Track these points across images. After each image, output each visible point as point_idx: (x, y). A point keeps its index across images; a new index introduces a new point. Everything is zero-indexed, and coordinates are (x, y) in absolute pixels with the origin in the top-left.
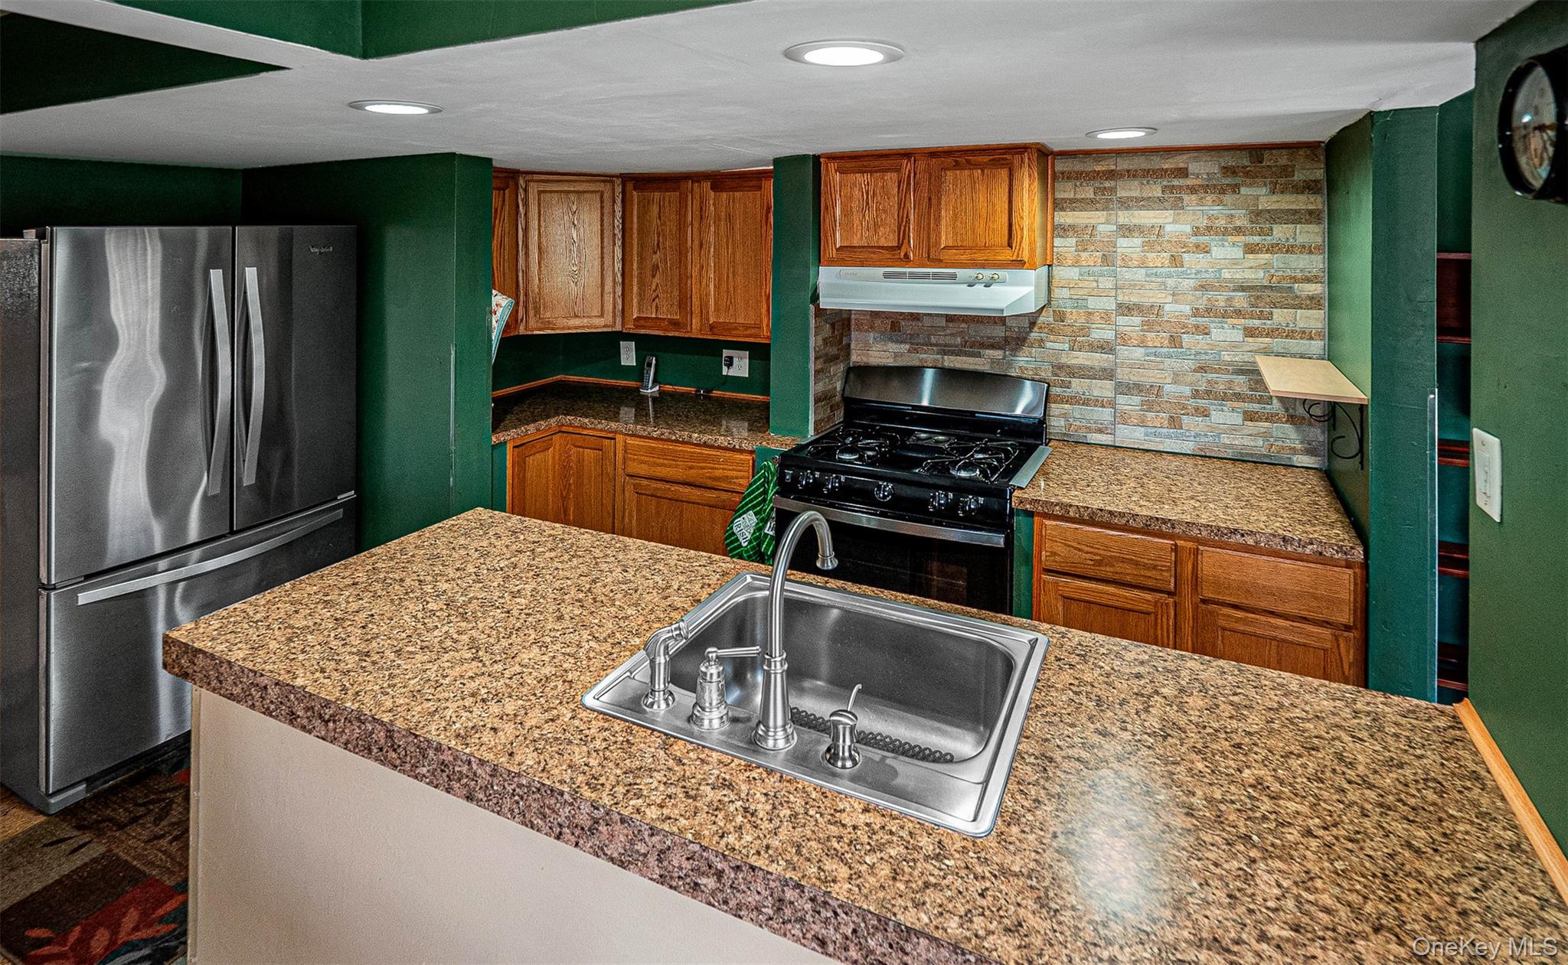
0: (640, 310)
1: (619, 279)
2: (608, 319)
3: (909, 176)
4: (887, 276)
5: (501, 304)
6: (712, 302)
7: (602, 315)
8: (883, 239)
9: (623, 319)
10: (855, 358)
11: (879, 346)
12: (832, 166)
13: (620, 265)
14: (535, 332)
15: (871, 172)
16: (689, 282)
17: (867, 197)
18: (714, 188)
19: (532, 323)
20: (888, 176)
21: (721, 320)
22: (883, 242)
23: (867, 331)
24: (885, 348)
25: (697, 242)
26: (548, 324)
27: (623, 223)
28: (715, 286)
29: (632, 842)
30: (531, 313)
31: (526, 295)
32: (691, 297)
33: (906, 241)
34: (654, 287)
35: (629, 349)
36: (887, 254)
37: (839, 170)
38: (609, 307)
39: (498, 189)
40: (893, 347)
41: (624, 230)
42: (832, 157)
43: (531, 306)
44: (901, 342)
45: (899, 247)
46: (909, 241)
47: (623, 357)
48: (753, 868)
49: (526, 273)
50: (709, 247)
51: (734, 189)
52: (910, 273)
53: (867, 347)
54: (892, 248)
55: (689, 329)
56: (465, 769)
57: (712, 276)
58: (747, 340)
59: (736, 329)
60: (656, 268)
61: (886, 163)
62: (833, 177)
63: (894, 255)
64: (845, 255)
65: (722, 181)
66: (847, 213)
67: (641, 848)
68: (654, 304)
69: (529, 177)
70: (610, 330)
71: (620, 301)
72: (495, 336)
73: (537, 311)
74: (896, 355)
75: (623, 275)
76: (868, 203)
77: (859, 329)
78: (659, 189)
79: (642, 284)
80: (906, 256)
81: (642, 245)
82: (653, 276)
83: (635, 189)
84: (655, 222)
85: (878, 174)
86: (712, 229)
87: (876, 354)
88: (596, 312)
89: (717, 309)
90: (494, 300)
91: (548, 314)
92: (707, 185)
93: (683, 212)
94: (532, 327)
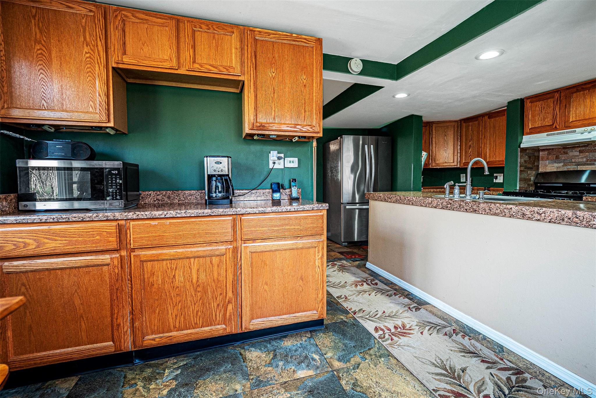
0: (465, 160)
1: (459, 151)
2: (455, 163)
3: (557, 99)
4: (547, 135)
5: (424, 154)
6: (488, 154)
7: (454, 162)
8: (547, 123)
9: (460, 163)
10: (541, 170)
11: (550, 165)
12: (528, 101)
13: (459, 147)
14: (434, 167)
15: (543, 100)
16: (481, 149)
17: (541, 109)
18: (489, 118)
19: (434, 164)
20: (549, 100)
21: (491, 160)
22: (547, 124)
23: (546, 160)
24: (553, 166)
25: (483, 136)
26: (438, 165)
27: (461, 134)
28: (489, 149)
29: (437, 203)
30: (433, 161)
31: (432, 157)
32: (481, 154)
33: (556, 122)
34: (469, 152)
35: (463, 177)
36: (548, 128)
37: (531, 102)
38: (456, 160)
39: (425, 126)
40: (556, 165)
41: (461, 136)
42: (528, 98)
43: (433, 159)
44: (560, 163)
45: (553, 125)
46: (557, 122)
47: (461, 179)
48: (456, 201)
49: (432, 151)
50: (487, 137)
51: (495, 117)
52: (557, 133)
53: (546, 166)
54: (551, 125)
55: (480, 164)
56: (412, 199)
57: (488, 146)
58: (500, 166)
59: (495, 162)
60: (470, 146)
61: (548, 96)
62: (528, 104)
63: (551, 128)
64: (532, 131)
65: (491, 115)
66: (533, 116)
67: (439, 203)
68: (470, 158)
69: (432, 123)
70: (456, 167)
71: (459, 158)
72: (423, 163)
73: (435, 161)
74: (557, 168)
75: (460, 150)
76: (541, 111)
77: (542, 160)
78: (471, 122)
79: (466, 152)
80: (556, 127)
81: (466, 140)
82: (469, 149)
83: (464, 123)
84: (471, 132)
85: (545, 101)
86: (488, 131)
87: (549, 168)
88: (452, 161)
89: (490, 157)
90: (423, 153)
91: (438, 162)
92: (486, 117)
93: (479, 127)
94: (433, 166)
